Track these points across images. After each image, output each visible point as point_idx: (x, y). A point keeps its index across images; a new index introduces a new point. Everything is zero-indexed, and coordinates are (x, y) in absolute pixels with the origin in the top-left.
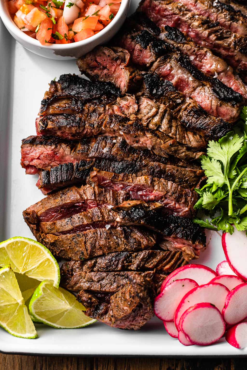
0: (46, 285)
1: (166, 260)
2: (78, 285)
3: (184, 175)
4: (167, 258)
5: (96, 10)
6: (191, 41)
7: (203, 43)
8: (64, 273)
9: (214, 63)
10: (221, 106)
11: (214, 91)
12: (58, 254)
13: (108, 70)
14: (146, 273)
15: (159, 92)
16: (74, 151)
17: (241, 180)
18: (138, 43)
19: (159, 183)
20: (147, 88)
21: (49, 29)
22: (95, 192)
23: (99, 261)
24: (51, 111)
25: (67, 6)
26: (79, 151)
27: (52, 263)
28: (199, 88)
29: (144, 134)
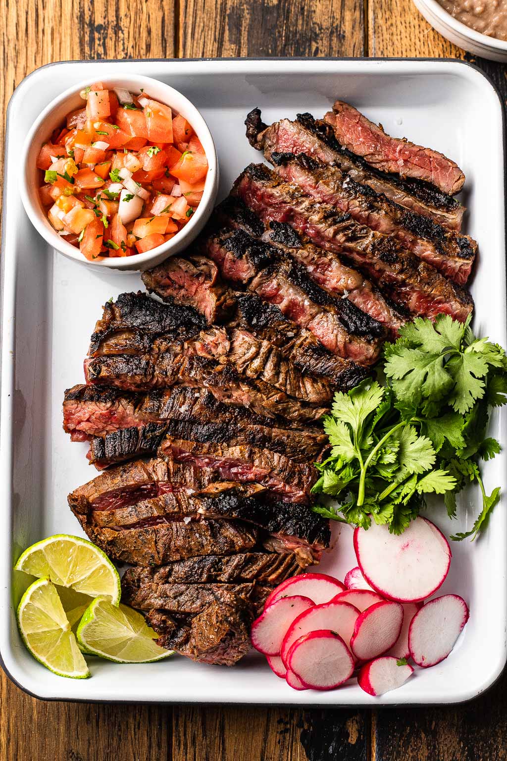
0: (101, 603)
1: (272, 566)
2: (146, 602)
3: (299, 443)
4: (273, 563)
5: (166, 205)
6: (310, 242)
7: (327, 245)
8: (128, 584)
9: (343, 277)
10: (350, 342)
11: (341, 320)
12: (119, 557)
13: (187, 290)
14: (242, 585)
15: (261, 322)
16: (140, 409)
17: (380, 452)
18: (229, 251)
19: (260, 456)
20: (243, 317)
21: (98, 237)
22: (168, 469)
23: (176, 568)
24: (105, 350)
25: (123, 200)
26: (146, 409)
27: (109, 571)
28: (319, 316)
29: (238, 387)
